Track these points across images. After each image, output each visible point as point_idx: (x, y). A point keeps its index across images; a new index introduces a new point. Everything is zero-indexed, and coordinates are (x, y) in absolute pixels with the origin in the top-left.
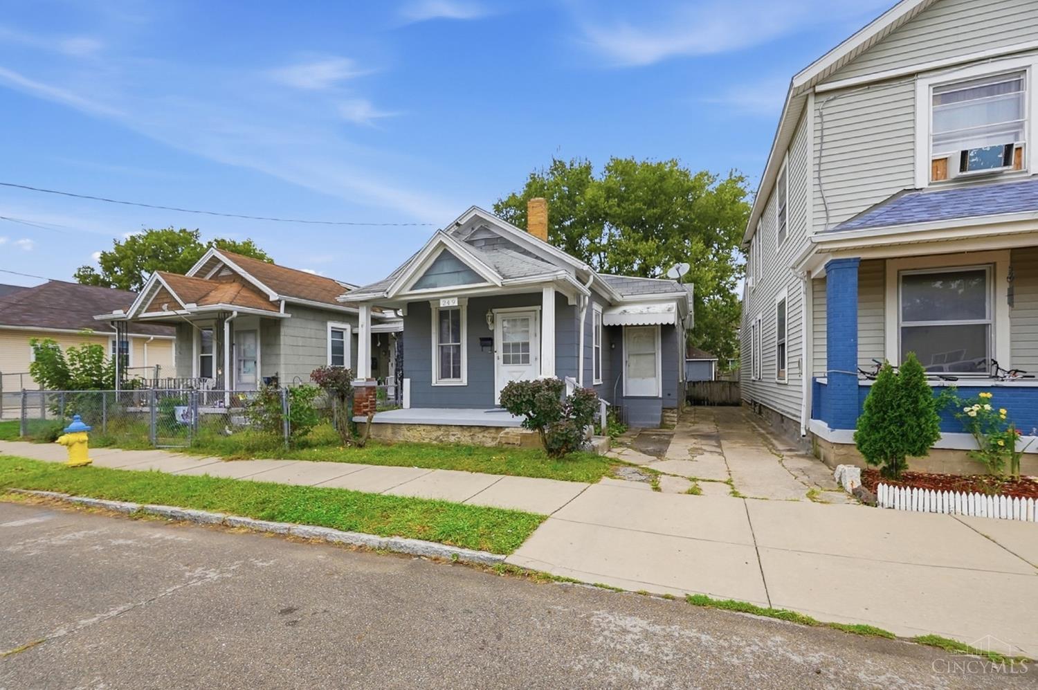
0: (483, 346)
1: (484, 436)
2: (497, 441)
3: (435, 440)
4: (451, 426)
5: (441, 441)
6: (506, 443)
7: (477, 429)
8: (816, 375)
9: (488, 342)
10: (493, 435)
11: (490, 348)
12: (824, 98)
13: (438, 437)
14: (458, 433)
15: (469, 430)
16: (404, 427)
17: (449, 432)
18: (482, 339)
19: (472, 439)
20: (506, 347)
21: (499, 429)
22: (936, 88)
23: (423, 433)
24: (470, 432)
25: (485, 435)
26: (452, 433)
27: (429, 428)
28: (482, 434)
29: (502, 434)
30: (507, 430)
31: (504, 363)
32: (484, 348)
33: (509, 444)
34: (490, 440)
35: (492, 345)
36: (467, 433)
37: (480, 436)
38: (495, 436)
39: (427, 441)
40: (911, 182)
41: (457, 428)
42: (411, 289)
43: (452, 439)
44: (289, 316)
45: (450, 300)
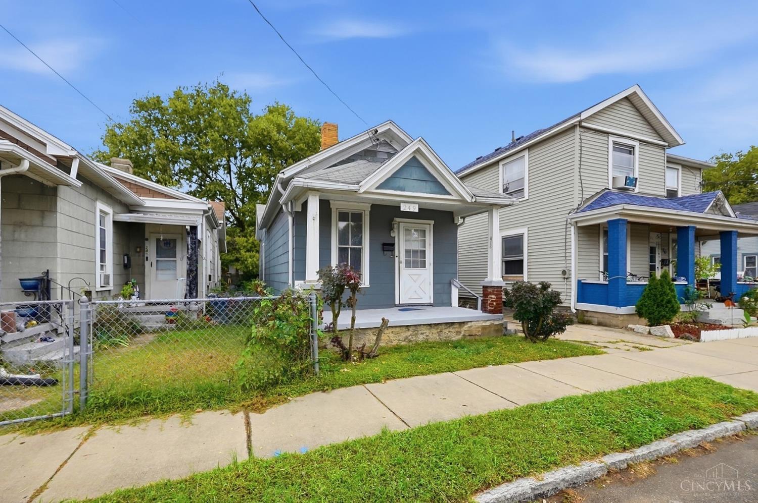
0: (384, 250)
1: (449, 332)
2: (462, 335)
3: (404, 341)
4: (420, 325)
5: (410, 341)
6: (470, 335)
7: (443, 327)
8: (580, 279)
9: (389, 247)
10: (457, 329)
11: (390, 252)
12: (582, 130)
13: (407, 338)
14: (427, 331)
15: (436, 327)
16: (370, 332)
17: (418, 331)
18: (384, 245)
19: (439, 335)
20: (408, 252)
21: (462, 324)
22: (615, 143)
23: (391, 335)
24: (437, 329)
25: (451, 330)
26: (420, 332)
27: (398, 329)
28: (448, 330)
29: (466, 327)
30: (469, 324)
31: (406, 267)
32: (385, 252)
33: (472, 335)
34: (454, 334)
35: (393, 250)
36: (434, 331)
37: (446, 331)
38: (459, 330)
39: (395, 343)
40: (607, 185)
41: (425, 326)
42: (377, 188)
43: (421, 338)
44: (79, 184)
45: (412, 205)
